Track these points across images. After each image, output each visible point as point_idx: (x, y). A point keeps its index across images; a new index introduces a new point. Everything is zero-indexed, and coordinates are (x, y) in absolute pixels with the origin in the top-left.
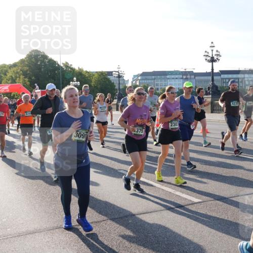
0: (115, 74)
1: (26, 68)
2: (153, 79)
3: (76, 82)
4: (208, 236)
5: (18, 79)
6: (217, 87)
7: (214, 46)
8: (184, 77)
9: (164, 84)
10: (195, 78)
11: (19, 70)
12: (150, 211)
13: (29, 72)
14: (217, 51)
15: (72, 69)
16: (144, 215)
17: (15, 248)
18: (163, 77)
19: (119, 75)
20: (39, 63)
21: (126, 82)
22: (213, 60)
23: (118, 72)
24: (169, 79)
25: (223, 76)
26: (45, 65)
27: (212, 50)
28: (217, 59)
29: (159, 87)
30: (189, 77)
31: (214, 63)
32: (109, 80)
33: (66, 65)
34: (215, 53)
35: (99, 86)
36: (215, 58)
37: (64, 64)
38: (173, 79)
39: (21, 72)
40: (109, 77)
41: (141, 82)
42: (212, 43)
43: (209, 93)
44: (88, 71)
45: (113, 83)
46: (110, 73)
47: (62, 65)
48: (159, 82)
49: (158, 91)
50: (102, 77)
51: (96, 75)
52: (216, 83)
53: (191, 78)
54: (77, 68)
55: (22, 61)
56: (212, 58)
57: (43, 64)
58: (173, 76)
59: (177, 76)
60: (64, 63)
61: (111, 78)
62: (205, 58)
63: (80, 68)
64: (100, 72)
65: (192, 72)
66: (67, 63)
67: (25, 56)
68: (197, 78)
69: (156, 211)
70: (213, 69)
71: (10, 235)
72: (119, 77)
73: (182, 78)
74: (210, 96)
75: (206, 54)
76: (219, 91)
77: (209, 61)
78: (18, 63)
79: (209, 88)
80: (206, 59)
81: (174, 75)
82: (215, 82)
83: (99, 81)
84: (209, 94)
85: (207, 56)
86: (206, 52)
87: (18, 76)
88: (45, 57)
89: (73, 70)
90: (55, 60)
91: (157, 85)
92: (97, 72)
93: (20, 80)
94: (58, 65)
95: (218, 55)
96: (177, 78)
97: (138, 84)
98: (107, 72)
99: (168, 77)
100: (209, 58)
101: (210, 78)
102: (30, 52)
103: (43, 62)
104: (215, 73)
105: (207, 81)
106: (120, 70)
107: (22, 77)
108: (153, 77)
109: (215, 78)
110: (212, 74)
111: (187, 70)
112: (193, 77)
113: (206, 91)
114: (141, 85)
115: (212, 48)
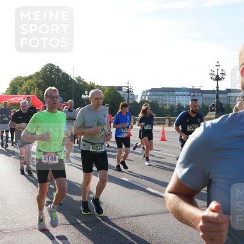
0: (125, 89)
1: (40, 81)
2: (160, 95)
3: (87, 96)
4: (197, 237)
5: (32, 91)
6: (221, 104)
7: (219, 66)
8: (192, 94)
9: (172, 100)
10: (202, 95)
11: (34, 83)
12: (146, 214)
13: (43, 85)
14: (222, 70)
15: (84, 82)
16: (141, 217)
17: (22, 240)
18: (171, 93)
19: (128, 90)
20: (53, 76)
21: (135, 97)
22: (218, 79)
23: (128, 87)
24: (176, 95)
25: (229, 94)
26: (59, 78)
27: (218, 69)
28: (222, 77)
29: (167, 103)
30: (196, 94)
31: (219, 81)
32: (118, 94)
33: (79, 79)
34: (220, 72)
35: (109, 100)
36: (220, 76)
38: (181, 95)
39: (36, 84)
40: (119, 91)
41: (150, 97)
42: (218, 62)
43: (214, 109)
44: (99, 85)
45: (123, 98)
46: (120, 88)
47: (75, 79)
48: (167, 99)
49: (166, 107)
50: (113, 91)
51: (107, 90)
52: (221, 101)
53: (198, 95)
54: (89, 83)
55: (37, 74)
56: (218, 76)
57: (57, 77)
58: (181, 93)
59: (184, 93)
60: (77, 77)
61: (121, 93)
62: (210, 76)
63: (92, 82)
64: (110, 87)
65: (200, 89)
66: (79, 77)
67: (41, 70)
68: (204, 95)
69: (152, 214)
70: (217, 87)
71: (19, 229)
72: (128, 91)
73: (190, 95)
74: (215, 113)
75: (212, 73)
76: (223, 108)
77: (214, 80)
78: (33, 75)
79: (213, 105)
80: (212, 78)
81: (182, 91)
82: (219, 100)
83: (110, 95)
84: (214, 111)
85: (213, 74)
86: (211, 70)
87: (32, 88)
88: (59, 70)
89: (85, 84)
90: (68, 74)
91: (165, 101)
92: (108, 87)
93: (34, 92)
94: (71, 78)
95: (223, 74)
96: (184, 95)
97: (147, 99)
98: (118, 87)
99: (176, 93)
100: (214, 77)
101: (215, 96)
102: (46, 66)
103: (57, 75)
104: (220, 91)
105: (213, 99)
106: (130, 85)
107: (36, 89)
108: (162, 93)
109: (220, 96)
110: (218, 92)
111: (194, 88)
112: (200, 94)
113: (211, 108)
114: (150, 101)
115: (218, 67)
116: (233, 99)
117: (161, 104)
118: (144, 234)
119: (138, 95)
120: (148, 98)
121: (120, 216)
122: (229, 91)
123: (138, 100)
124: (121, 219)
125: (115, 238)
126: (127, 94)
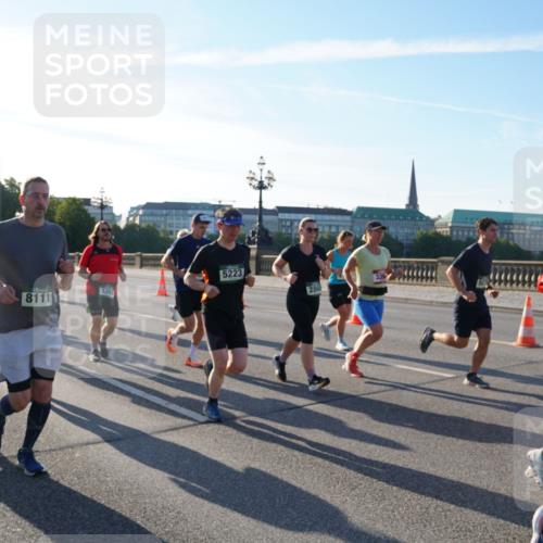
0: (96, 203)
2: (162, 215)
6: (267, 232)
7: (264, 164)
14: (269, 172)
18: (181, 211)
19: (102, 204)
21: (116, 218)
22: (261, 187)
23: (101, 199)
25: (281, 216)
27: (261, 170)
28: (269, 184)
32: (85, 212)
33: (12, 183)
34: (265, 174)
35: (68, 223)
36: (266, 183)
37: (6, 181)
40: (86, 207)
42: (262, 157)
43: (254, 240)
45: (94, 218)
46: (87, 202)
47: (4, 183)
48: (174, 222)
50: (74, 206)
51: (64, 204)
52: (266, 226)
56: (261, 182)
61: (90, 210)
66: (12, 179)
70: (261, 202)
72: (102, 207)
74: (255, 246)
75: (252, 176)
76: (270, 239)
77: (256, 188)
79: (254, 233)
82: (264, 223)
83: (68, 213)
84: (254, 243)
85: (252, 179)
91: (171, 225)
95: (270, 178)
97: (137, 222)
100: (256, 183)
101: (256, 217)
104: (266, 210)
105: (253, 222)
106: (104, 195)
108: (164, 212)
109: (265, 217)
110: (261, 211)
113: (249, 238)
114: (143, 225)
115: (261, 167)
116: (288, 224)
117: (164, 231)
118: (109, 479)
119: (120, 216)
120: (141, 220)
121: (63, 444)
122: (281, 210)
123: (122, 224)
124: (66, 451)
125: (49, 491)
126: (99, 211)
